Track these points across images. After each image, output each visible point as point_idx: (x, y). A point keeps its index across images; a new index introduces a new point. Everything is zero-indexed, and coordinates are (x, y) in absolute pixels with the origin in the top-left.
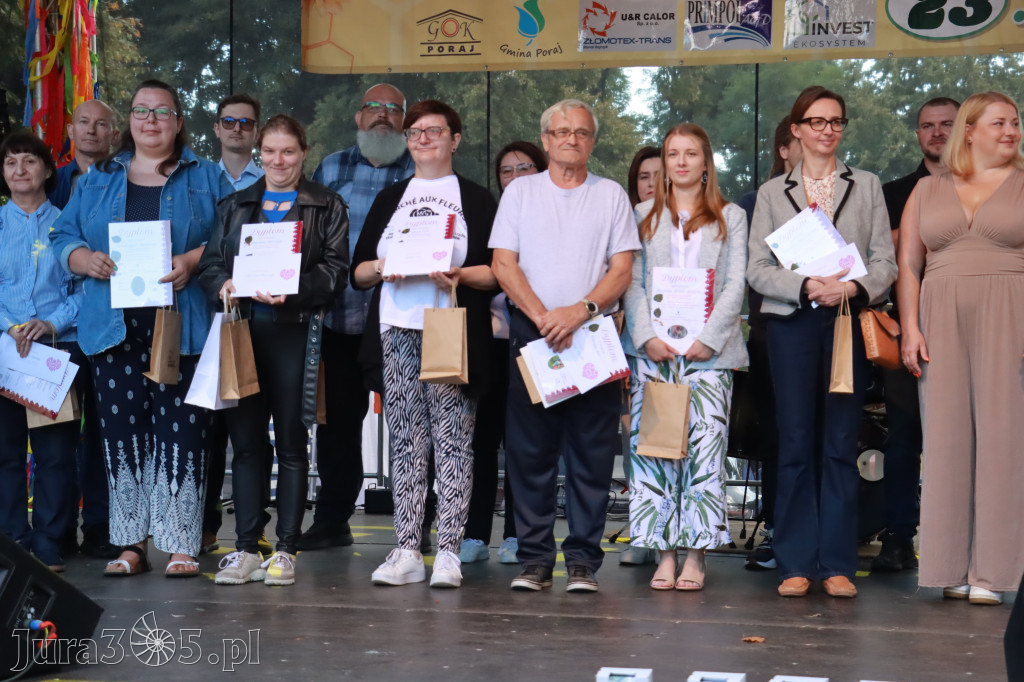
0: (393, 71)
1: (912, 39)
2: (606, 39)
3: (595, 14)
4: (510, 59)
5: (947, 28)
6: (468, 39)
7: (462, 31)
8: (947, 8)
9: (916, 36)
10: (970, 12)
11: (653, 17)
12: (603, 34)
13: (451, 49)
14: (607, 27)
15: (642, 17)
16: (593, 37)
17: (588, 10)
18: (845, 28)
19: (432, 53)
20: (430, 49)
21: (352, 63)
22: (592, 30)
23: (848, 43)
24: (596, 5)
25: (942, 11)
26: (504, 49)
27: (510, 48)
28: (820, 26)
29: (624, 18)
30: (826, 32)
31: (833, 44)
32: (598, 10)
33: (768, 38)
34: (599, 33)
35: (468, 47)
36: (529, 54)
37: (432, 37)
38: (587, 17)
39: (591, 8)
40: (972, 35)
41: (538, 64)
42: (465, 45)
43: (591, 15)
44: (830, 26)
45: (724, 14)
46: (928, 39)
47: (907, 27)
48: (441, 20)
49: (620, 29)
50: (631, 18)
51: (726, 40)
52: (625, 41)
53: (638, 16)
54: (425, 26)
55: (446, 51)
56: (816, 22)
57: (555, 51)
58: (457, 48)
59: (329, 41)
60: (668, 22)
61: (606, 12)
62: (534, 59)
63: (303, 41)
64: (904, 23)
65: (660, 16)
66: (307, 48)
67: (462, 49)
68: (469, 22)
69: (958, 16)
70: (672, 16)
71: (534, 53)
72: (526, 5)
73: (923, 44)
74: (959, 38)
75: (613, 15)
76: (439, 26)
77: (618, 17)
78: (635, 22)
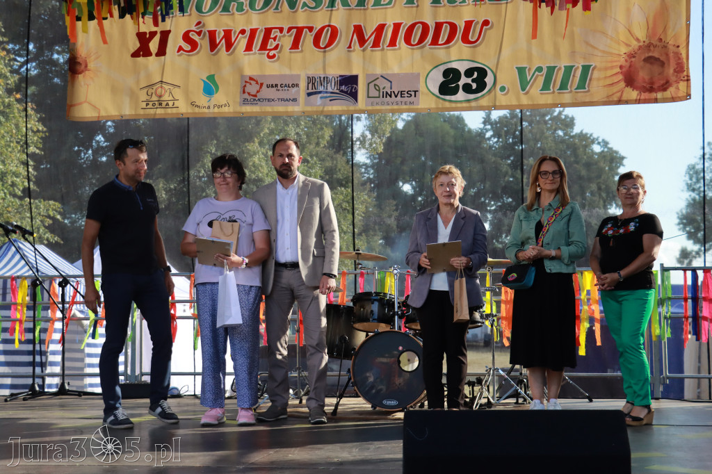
0: (124, 118)
1: (441, 101)
2: (257, 99)
3: (251, 84)
4: (197, 110)
5: (461, 95)
6: (171, 98)
7: (167, 94)
8: (461, 83)
9: (444, 100)
10: (474, 86)
11: (286, 85)
12: (255, 96)
13: (160, 104)
14: (258, 92)
15: (279, 86)
16: (249, 98)
17: (246, 82)
18: (401, 94)
19: (148, 107)
20: (147, 105)
21: (99, 113)
22: (249, 94)
23: (403, 103)
24: (251, 79)
25: (458, 86)
26: (193, 104)
27: (197, 104)
28: (387, 93)
29: (268, 86)
30: (390, 96)
31: (395, 103)
32: (252, 82)
33: (356, 99)
34: (253, 96)
35: (171, 103)
36: (209, 107)
37: (148, 98)
38: (245, 86)
39: (248, 80)
40: (476, 99)
41: (214, 113)
42: (169, 102)
43: (248, 84)
44: (393, 94)
45: (329, 85)
46: (450, 101)
47: (438, 94)
48: (155, 88)
49: (266, 93)
50: (272, 86)
51: (331, 100)
52: (269, 100)
53: (276, 85)
54: (145, 90)
55: (157, 106)
56: (385, 91)
57: (225, 105)
58: (164, 104)
59: (85, 102)
60: (295, 89)
61: (257, 83)
62: (211, 110)
63: (68, 102)
64: (436, 91)
65: (290, 86)
66: (72, 106)
67: (167, 104)
68: (171, 88)
69: (467, 89)
70: (297, 85)
71: (212, 107)
72: (208, 78)
73: (447, 105)
74: (468, 101)
75: (262, 84)
76: (153, 91)
77: (264, 86)
78: (275, 89)
